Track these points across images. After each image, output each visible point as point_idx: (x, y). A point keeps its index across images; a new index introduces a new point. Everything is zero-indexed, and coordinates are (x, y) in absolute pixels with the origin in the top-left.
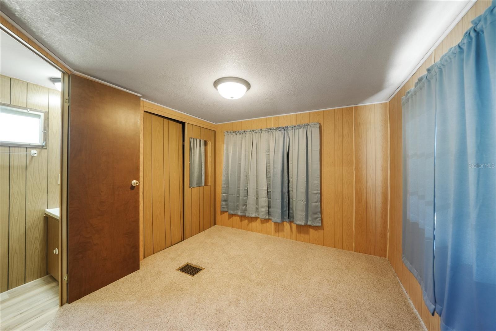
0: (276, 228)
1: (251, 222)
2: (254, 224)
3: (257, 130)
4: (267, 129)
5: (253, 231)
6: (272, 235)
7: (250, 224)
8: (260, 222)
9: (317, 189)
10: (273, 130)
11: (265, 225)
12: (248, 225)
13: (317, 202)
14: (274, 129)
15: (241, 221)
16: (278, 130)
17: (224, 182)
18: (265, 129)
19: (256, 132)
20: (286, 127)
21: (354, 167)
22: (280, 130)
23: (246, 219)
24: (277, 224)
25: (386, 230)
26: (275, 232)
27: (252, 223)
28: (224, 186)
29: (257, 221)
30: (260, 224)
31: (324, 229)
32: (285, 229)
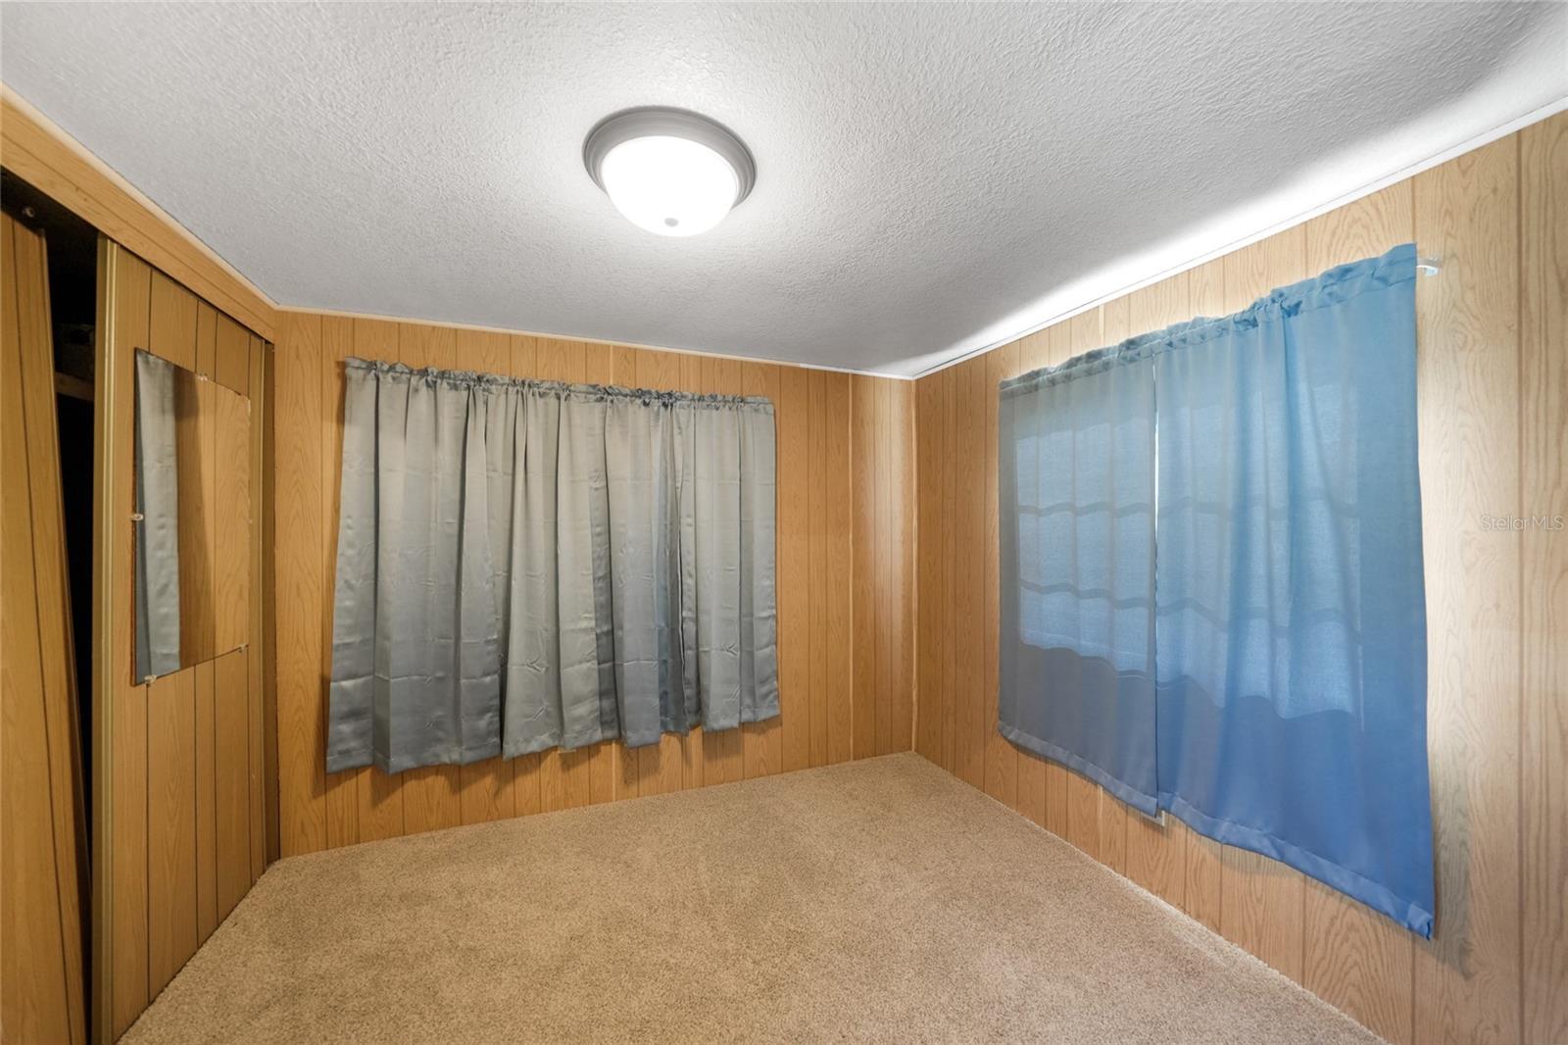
0: (626, 769)
1: (514, 777)
2: (526, 784)
3: (547, 385)
4: (594, 387)
5: (522, 815)
6: (611, 801)
7: (509, 789)
8: (559, 764)
9: (769, 603)
10: (620, 397)
11: (582, 770)
12: (496, 794)
13: (767, 646)
14: (626, 396)
15: (457, 787)
16: (639, 401)
17: (348, 621)
18: (584, 388)
19: (542, 390)
20: (670, 395)
21: (851, 536)
22: (647, 401)
23: (483, 775)
24: (633, 754)
25: (911, 685)
26: (626, 782)
27: (519, 780)
28: (348, 640)
29: (543, 765)
30: (560, 774)
31: (781, 724)
32: (663, 759)
